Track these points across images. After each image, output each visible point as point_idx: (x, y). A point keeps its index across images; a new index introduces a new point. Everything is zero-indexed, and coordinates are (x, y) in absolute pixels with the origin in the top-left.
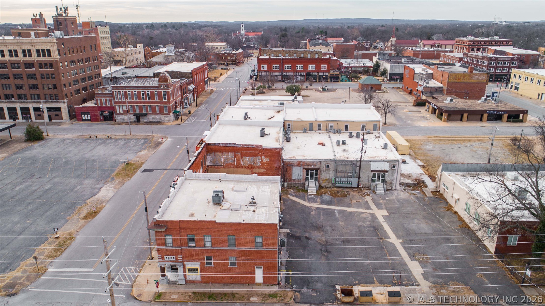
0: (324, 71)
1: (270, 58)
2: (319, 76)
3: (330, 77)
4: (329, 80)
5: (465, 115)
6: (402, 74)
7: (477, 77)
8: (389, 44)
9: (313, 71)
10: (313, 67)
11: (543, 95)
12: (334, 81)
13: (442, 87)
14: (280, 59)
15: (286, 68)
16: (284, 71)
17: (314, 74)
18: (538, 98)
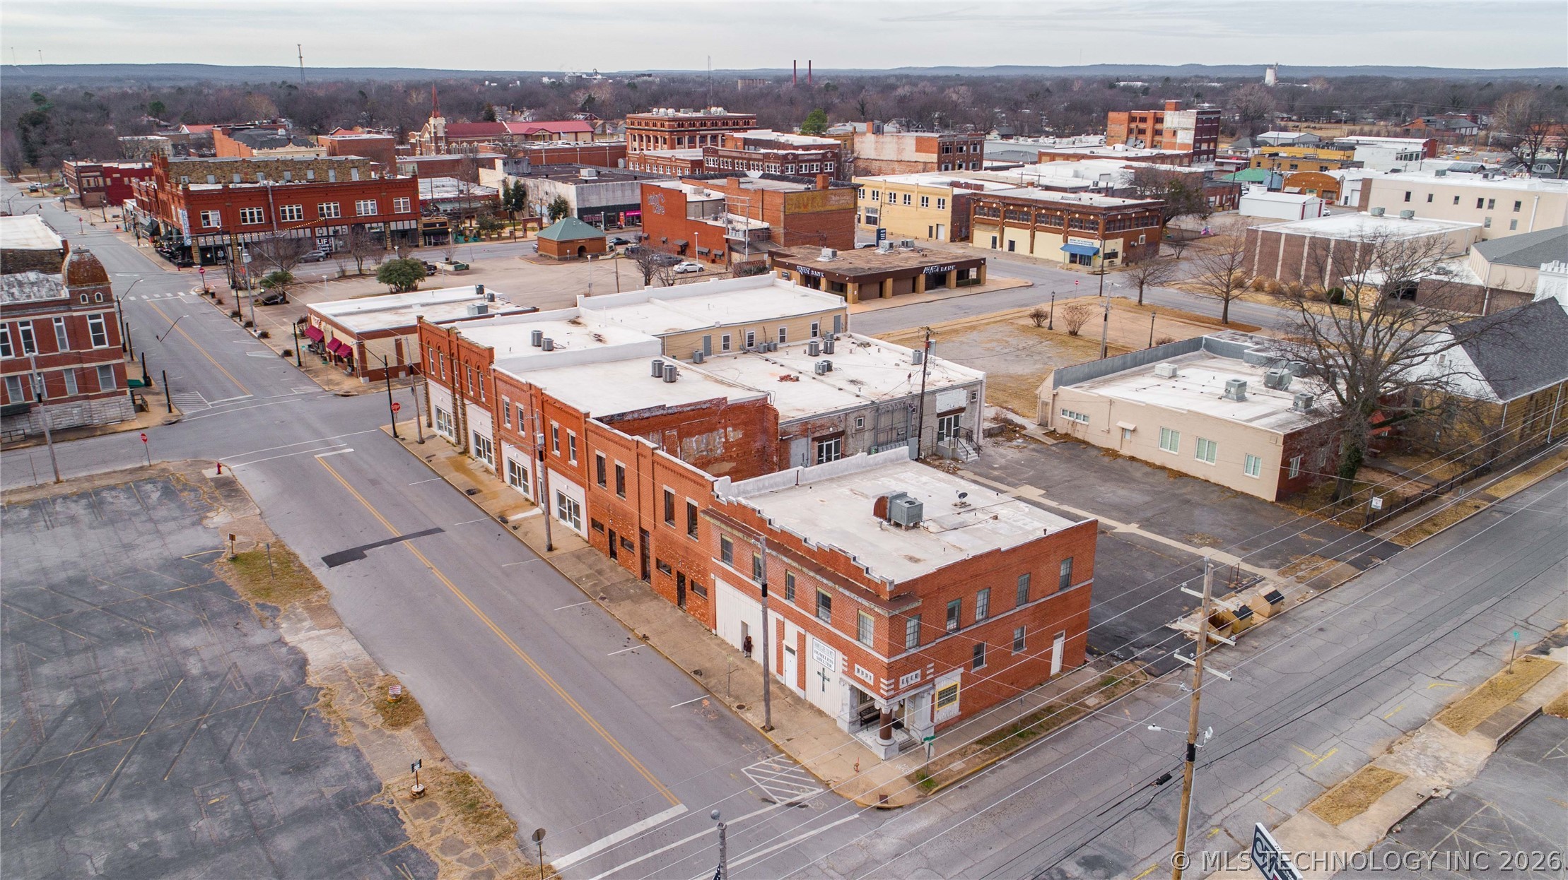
0: (402, 218)
1: (226, 187)
2: (392, 231)
3: (425, 234)
4: (421, 243)
5: (889, 282)
6: (636, 207)
7: (837, 198)
8: (427, 135)
9: (370, 219)
10: (370, 207)
11: (940, 228)
12: (436, 244)
13: (768, 229)
14: (264, 190)
15: (285, 218)
16: (282, 226)
17: (378, 227)
18: (931, 235)
